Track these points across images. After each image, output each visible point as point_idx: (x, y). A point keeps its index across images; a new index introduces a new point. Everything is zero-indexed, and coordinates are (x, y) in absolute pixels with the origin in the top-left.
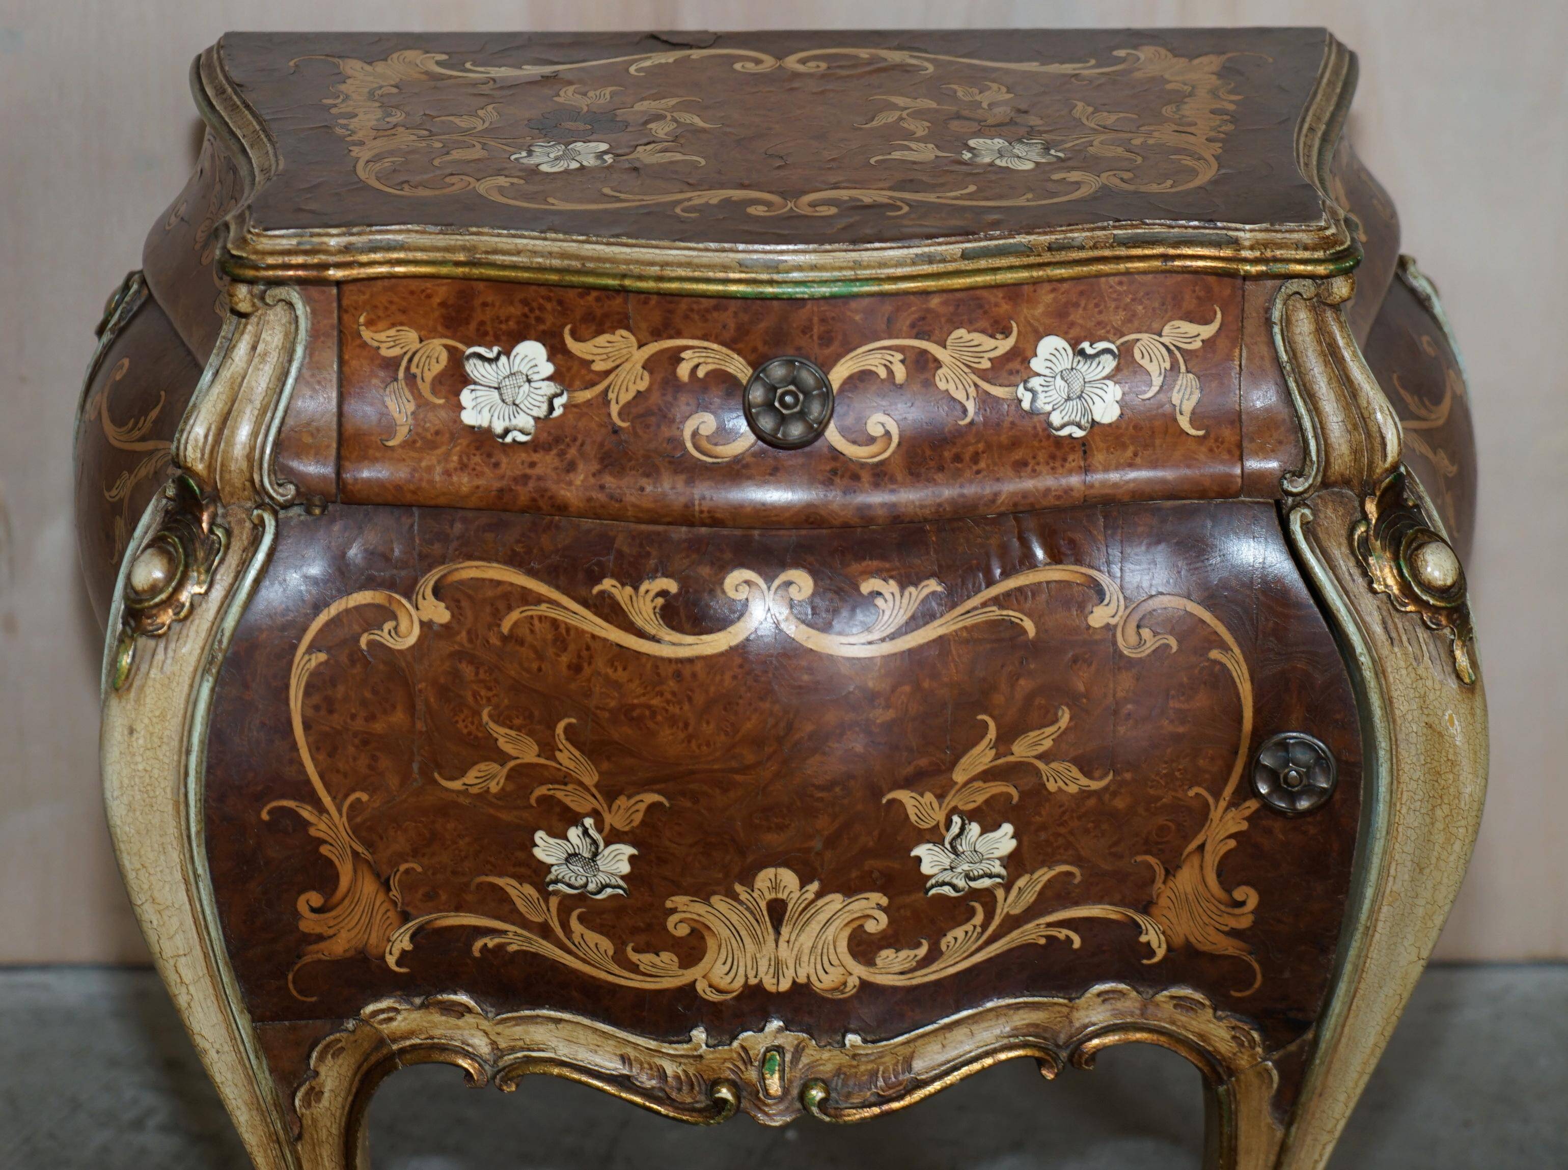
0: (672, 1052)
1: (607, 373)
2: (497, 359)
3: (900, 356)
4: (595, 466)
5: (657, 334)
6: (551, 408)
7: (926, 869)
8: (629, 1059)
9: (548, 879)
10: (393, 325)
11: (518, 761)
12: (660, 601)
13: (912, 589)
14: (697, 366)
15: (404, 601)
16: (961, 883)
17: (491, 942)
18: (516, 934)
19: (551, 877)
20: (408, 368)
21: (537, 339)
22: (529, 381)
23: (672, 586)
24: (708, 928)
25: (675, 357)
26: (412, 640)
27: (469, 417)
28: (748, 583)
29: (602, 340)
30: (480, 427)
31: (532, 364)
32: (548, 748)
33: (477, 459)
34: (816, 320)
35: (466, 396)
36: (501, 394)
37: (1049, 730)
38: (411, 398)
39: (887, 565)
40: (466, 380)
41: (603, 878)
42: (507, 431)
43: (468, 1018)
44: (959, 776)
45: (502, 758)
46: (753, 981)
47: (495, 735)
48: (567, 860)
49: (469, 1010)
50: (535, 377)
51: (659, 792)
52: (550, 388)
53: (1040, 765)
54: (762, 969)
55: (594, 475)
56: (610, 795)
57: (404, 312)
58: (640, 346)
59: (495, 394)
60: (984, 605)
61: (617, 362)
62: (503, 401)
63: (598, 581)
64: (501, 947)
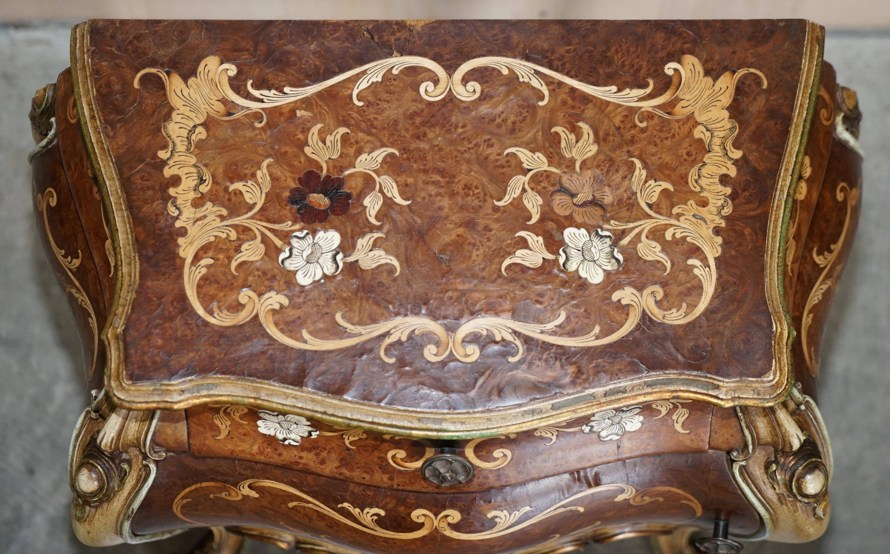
1: (342, 430)
2: (277, 416)
4: (337, 464)
6: (310, 435)
12: (375, 518)
13: (516, 512)
15: (232, 487)
20: (225, 411)
22: (297, 424)
23: (382, 513)
26: (238, 499)
27: (263, 431)
28: (424, 515)
30: (270, 435)
31: (298, 421)
33: (269, 450)
35: (260, 423)
36: (280, 425)
37: (589, 527)
38: (227, 420)
40: (260, 418)
42: (285, 439)
50: (301, 424)
52: (309, 429)
55: (336, 468)
59: (277, 425)
62: (282, 428)
63: (341, 503)
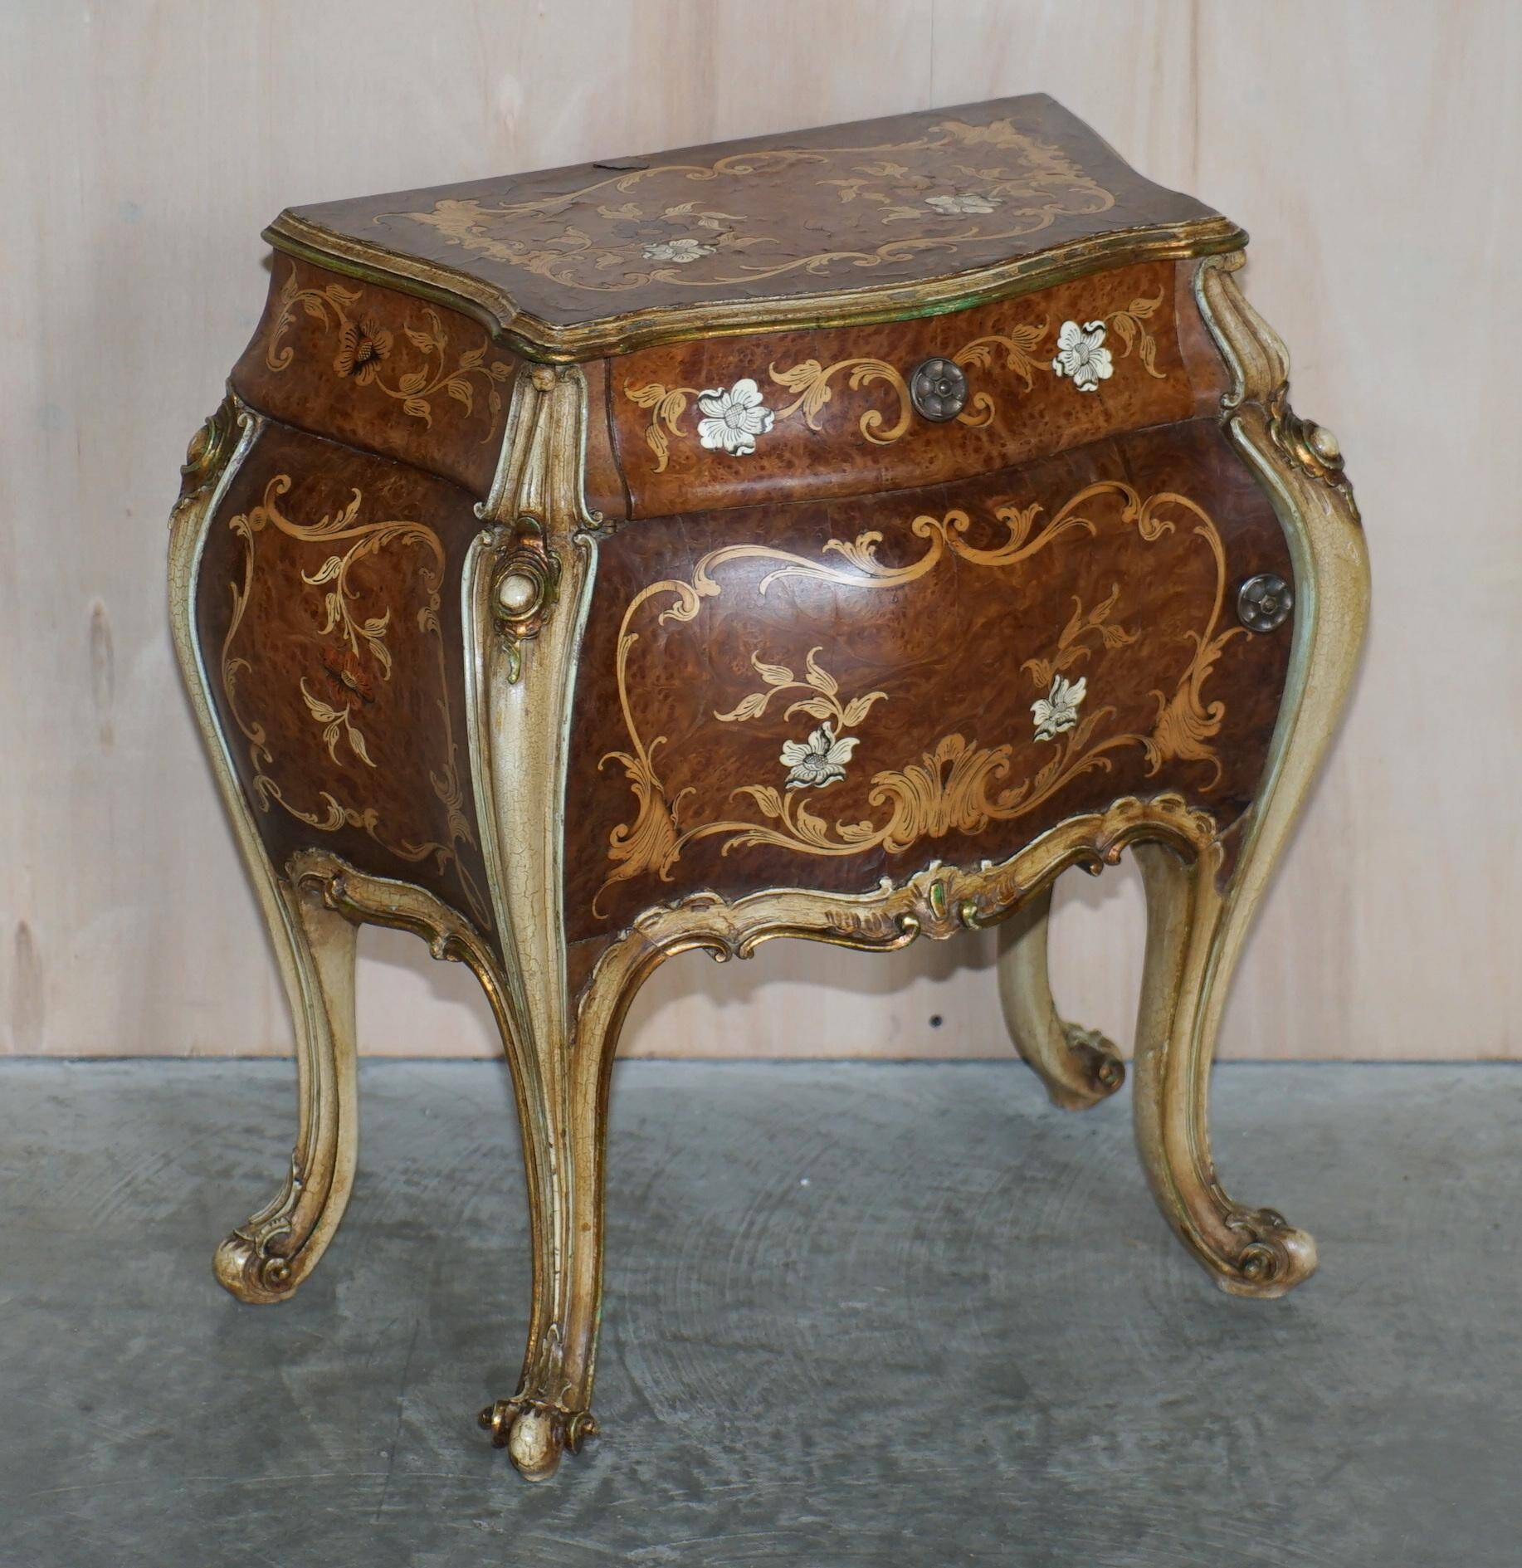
0: (867, 900)
1: (801, 393)
2: (721, 397)
3: (987, 349)
4: (807, 461)
5: (835, 359)
6: (764, 426)
7: (1037, 721)
8: (831, 915)
9: (787, 780)
10: (647, 384)
11: (779, 688)
12: (873, 548)
13: (1025, 512)
14: (863, 377)
15: (686, 585)
16: (1053, 729)
17: (735, 842)
18: (756, 831)
19: (790, 777)
20: (659, 414)
21: (750, 377)
22: (746, 409)
23: (878, 536)
24: (897, 793)
25: (847, 374)
26: (695, 613)
27: (708, 443)
28: (928, 524)
29: (796, 370)
30: (716, 448)
31: (747, 395)
32: (800, 674)
33: (722, 471)
34: (939, 330)
35: (703, 428)
36: (726, 422)
37: (1108, 602)
38: (663, 436)
39: (1006, 498)
40: (702, 416)
41: (829, 769)
42: (736, 449)
43: (713, 909)
44: (1062, 645)
45: (764, 687)
46: (923, 832)
47: (761, 672)
48: (804, 761)
49: (713, 901)
50: (750, 405)
51: (880, 690)
52: (761, 411)
53: (1102, 628)
54: (930, 821)
56: (844, 699)
57: (654, 372)
58: (824, 369)
59: (723, 422)
60: (1067, 516)
61: (807, 385)
62: (729, 426)
63: (825, 542)
64: (744, 844)
